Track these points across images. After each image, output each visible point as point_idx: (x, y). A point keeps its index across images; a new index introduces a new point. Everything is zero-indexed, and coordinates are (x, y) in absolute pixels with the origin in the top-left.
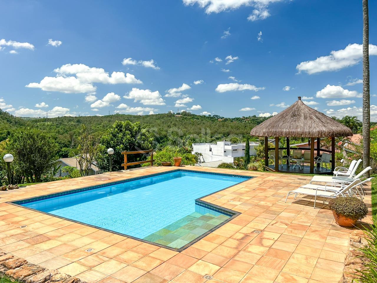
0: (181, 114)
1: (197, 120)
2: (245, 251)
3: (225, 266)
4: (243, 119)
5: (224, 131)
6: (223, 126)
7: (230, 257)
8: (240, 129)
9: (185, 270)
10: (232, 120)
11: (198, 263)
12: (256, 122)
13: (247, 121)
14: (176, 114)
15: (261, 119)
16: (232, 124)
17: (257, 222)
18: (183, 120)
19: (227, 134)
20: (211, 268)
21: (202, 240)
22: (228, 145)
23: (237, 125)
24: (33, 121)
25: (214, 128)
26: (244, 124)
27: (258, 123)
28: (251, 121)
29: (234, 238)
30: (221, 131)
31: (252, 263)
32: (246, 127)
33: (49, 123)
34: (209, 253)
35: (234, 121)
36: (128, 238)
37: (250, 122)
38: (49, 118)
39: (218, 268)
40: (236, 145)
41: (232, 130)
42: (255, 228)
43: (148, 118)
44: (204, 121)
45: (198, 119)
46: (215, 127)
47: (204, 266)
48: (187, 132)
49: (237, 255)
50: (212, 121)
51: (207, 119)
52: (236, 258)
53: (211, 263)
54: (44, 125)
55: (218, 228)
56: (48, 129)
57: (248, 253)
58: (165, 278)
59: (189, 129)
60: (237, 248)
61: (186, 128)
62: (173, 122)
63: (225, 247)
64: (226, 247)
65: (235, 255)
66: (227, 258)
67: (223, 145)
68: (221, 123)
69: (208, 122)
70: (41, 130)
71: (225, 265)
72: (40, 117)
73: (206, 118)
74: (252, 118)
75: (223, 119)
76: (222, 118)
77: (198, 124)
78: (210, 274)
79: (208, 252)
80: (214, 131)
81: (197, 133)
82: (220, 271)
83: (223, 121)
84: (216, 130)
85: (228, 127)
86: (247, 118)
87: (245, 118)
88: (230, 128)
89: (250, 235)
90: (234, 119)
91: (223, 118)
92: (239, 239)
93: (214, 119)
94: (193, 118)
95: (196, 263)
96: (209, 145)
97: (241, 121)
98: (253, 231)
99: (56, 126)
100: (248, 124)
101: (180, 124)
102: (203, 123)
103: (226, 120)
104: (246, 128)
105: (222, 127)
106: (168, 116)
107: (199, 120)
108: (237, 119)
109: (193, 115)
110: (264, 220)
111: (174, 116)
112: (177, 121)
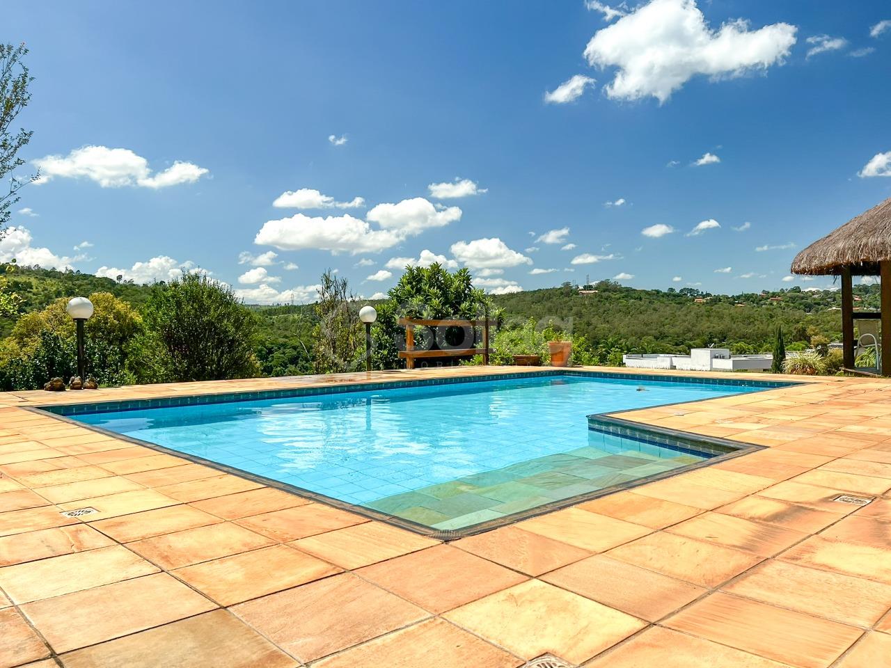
0: (596, 289)
1: (638, 302)
2: (798, 562)
3: (674, 618)
4: (762, 298)
5: (711, 330)
6: (709, 316)
7: (709, 582)
8: (756, 322)
9: (429, 615)
10: (733, 301)
11: (517, 591)
12: (800, 304)
13: (775, 303)
14: (581, 288)
15: (816, 296)
16: (732, 310)
17: (845, 470)
18: (599, 303)
19: (720, 336)
20: (583, 623)
21: (572, 510)
22: (723, 358)
23: (746, 312)
24: (265, 312)
25: (684, 321)
26: (767, 309)
27: (806, 307)
28: (788, 302)
29: (734, 511)
30: (702, 328)
31: (850, 620)
32: (771, 317)
33: (296, 316)
34: (593, 554)
35: (738, 303)
36: (268, 486)
37: (783, 304)
38: (295, 304)
39: (633, 624)
40: (744, 359)
41: (735, 326)
42: (839, 487)
43: (513, 301)
44: (657, 304)
45: (641, 299)
46: (685, 318)
47: (543, 610)
48: (610, 331)
49: (752, 577)
50: (679, 303)
51: (665, 299)
52: (744, 588)
53: (593, 597)
54: (286, 320)
55: (659, 479)
56: (293, 329)
57: (815, 573)
58: (282, 645)
59: (616, 324)
60: (747, 548)
61: (608, 321)
62: (575, 309)
63: (683, 540)
64: (690, 543)
65: (739, 575)
66: (688, 582)
67: (709, 357)
68: (703, 309)
69: (668, 306)
70: (279, 332)
71: (673, 614)
72: (278, 304)
73: (663, 296)
74: (789, 295)
75: (709, 298)
76: (704, 297)
77: (641, 313)
78: (571, 655)
79: (590, 552)
80: (682, 328)
81: (636, 333)
82: (637, 646)
83: (707, 303)
84: (690, 327)
85: (721, 318)
86: (774, 295)
87: (770, 295)
88: (727, 320)
89: (817, 508)
90: (738, 297)
91: (708, 295)
92: (760, 518)
93: (683, 299)
94: (626, 296)
95: (508, 591)
96: (669, 359)
97: (757, 303)
98: (831, 497)
99: (311, 323)
100: (779, 311)
101: (594, 311)
102: (654, 309)
103: (717, 300)
104: (773, 319)
105: (705, 318)
106: (562, 293)
107: (642, 303)
108: (748, 298)
109: (628, 290)
110: (879, 467)
111: (578, 294)
112: (584, 304)
